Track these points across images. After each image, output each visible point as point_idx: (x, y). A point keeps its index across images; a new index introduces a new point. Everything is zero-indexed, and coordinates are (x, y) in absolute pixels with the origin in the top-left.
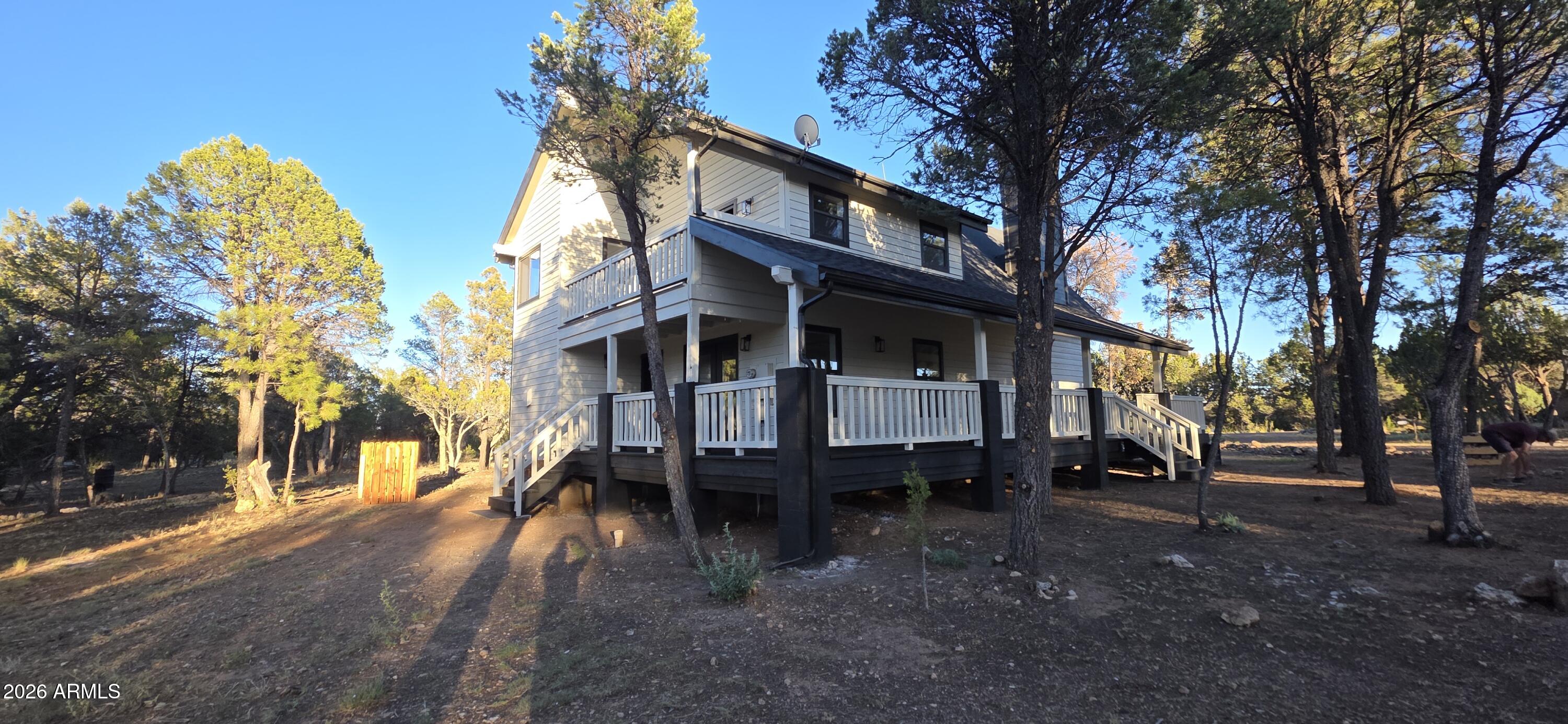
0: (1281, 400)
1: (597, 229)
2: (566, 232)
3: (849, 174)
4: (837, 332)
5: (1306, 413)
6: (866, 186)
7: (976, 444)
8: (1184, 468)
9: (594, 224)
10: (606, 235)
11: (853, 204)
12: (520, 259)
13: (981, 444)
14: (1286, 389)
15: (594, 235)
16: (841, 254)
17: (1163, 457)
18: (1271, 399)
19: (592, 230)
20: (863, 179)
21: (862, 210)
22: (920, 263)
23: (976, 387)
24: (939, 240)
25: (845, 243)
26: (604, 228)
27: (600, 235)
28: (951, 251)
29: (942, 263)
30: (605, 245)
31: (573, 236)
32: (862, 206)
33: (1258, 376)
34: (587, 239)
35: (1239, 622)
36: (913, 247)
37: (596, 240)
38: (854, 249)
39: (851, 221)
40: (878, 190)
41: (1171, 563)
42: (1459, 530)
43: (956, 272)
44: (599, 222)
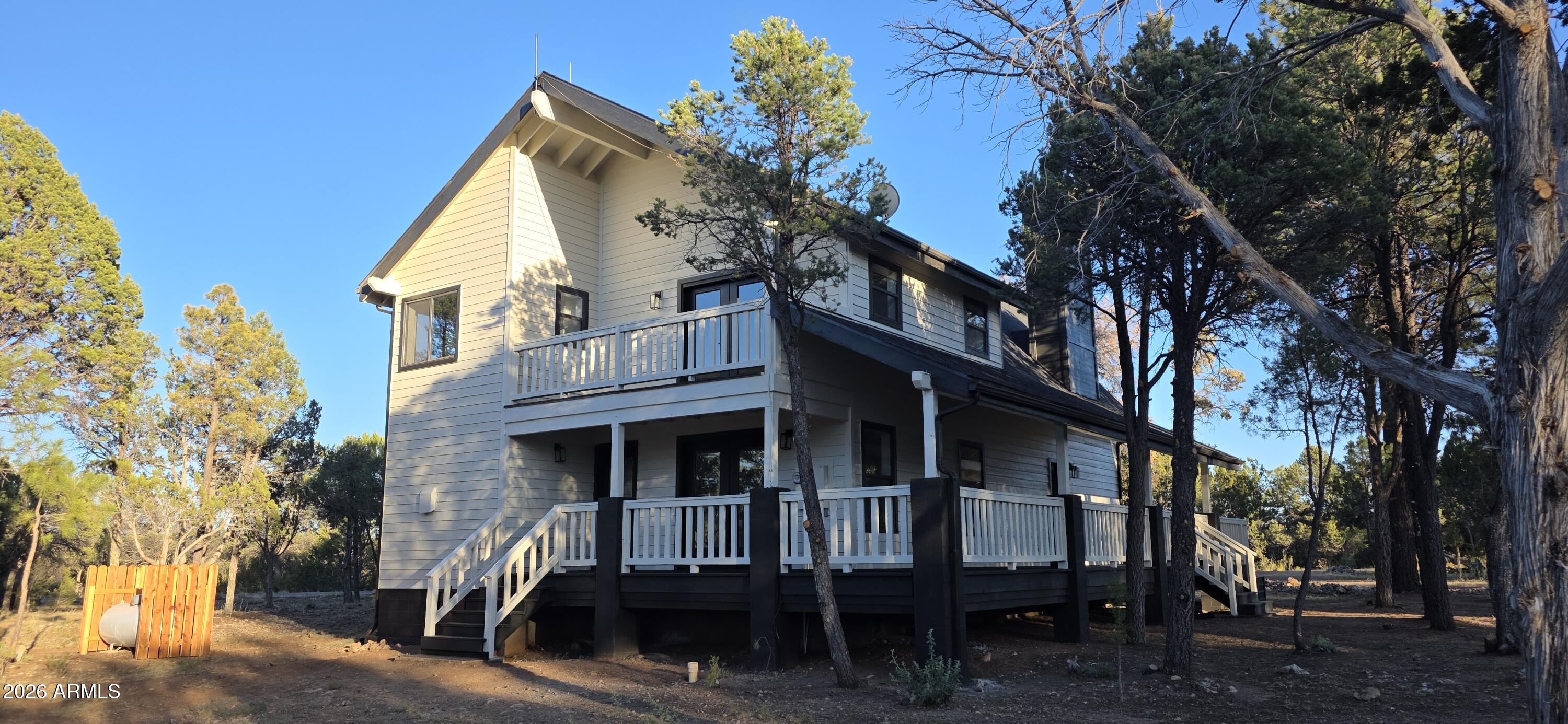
0: (1302, 527)
1: (551, 274)
2: (517, 277)
3: (912, 246)
4: (891, 430)
5: (1330, 545)
6: (928, 261)
7: (1060, 567)
8: (1245, 602)
9: (548, 267)
10: (561, 283)
11: (906, 278)
12: (404, 300)
13: (1065, 566)
14: (1306, 512)
15: (549, 282)
16: (894, 338)
17: (1223, 587)
18: (1290, 527)
19: (544, 274)
20: (926, 253)
21: (916, 287)
22: (963, 348)
23: (1060, 502)
24: (978, 321)
25: (898, 324)
26: (559, 274)
27: (554, 282)
28: (991, 333)
29: (981, 348)
30: (558, 296)
31: (525, 283)
32: (913, 280)
33: (1271, 494)
34: (540, 287)
35: (1367, 697)
36: (957, 328)
37: (549, 288)
38: (907, 332)
39: (904, 299)
40: (941, 267)
41: (1292, 671)
42: (1507, 641)
43: (995, 360)
44: (554, 264)
